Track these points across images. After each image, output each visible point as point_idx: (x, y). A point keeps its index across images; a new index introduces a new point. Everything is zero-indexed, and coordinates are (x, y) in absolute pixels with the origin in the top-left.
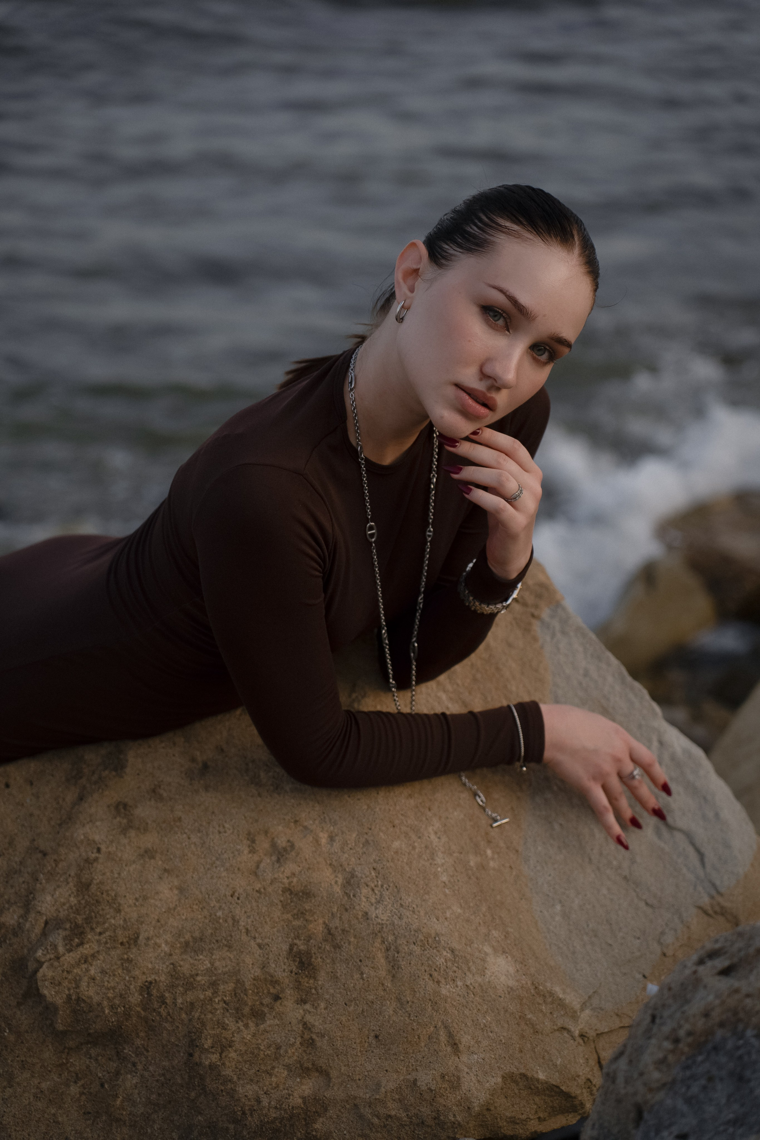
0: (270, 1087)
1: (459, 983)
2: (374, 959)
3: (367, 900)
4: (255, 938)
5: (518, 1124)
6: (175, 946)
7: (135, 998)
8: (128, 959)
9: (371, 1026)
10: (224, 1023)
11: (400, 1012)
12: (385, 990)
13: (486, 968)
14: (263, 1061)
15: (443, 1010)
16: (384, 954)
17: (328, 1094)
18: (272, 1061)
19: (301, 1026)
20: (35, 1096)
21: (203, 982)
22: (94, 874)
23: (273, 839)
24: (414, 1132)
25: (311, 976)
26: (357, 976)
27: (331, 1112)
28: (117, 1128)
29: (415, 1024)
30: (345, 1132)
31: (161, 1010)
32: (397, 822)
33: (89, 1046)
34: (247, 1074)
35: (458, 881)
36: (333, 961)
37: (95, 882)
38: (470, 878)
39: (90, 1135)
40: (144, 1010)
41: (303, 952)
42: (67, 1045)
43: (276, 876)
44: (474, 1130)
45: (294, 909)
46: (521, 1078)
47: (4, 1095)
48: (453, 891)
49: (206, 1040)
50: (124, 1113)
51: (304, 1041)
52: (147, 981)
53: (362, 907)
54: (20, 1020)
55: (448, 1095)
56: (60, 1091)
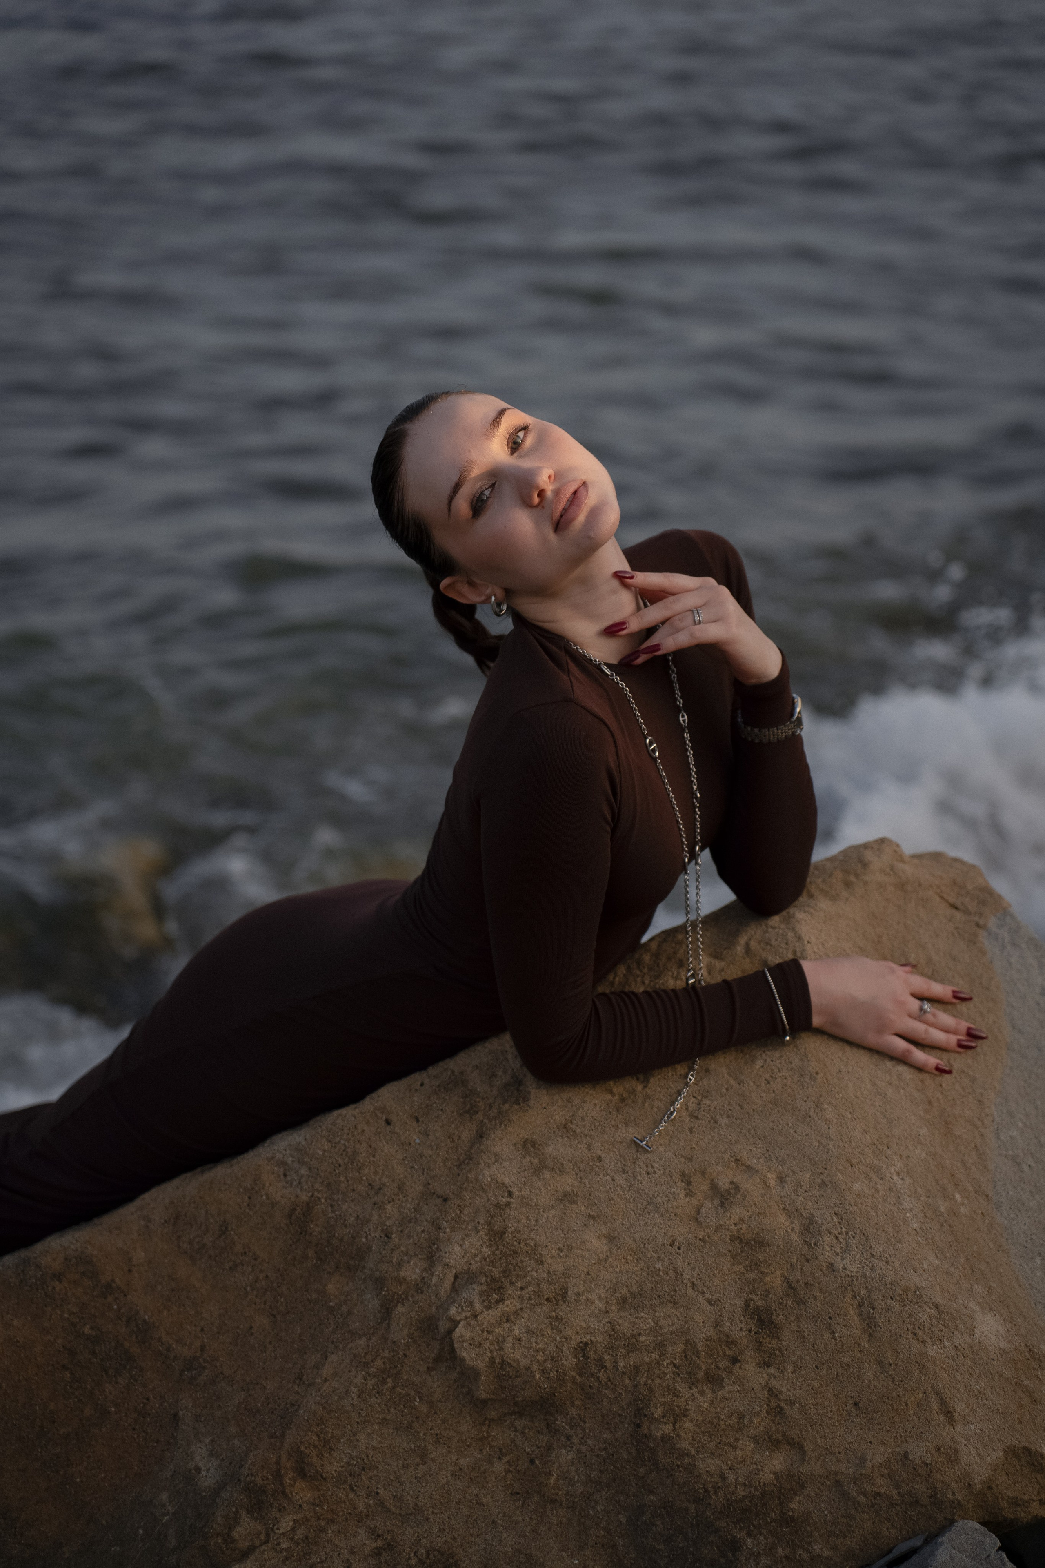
0: (735, 1461)
1: (947, 1344)
2: (846, 1315)
3: (831, 1250)
4: (703, 1293)
5: (1020, 1505)
6: (610, 1302)
7: (569, 1361)
8: (557, 1317)
9: (848, 1392)
10: (675, 1389)
11: (882, 1376)
12: (861, 1351)
13: (975, 1327)
14: (724, 1432)
15: (932, 1373)
16: (857, 1311)
17: (804, 1469)
18: (735, 1433)
19: (766, 1392)
20: (453, 1474)
21: (648, 1343)
22: (507, 1221)
23: (713, 1180)
24: (906, 1512)
25: (773, 1336)
26: (827, 1335)
27: (809, 1489)
28: (552, 1511)
29: (900, 1390)
30: (826, 1513)
31: (600, 1375)
32: (854, 1161)
33: (514, 1417)
34: (707, 1447)
35: (930, 1228)
36: (798, 1318)
37: (509, 1230)
38: (942, 1225)
39: (520, 1518)
40: (580, 1375)
41: (761, 1309)
42: (488, 1416)
43: (722, 1222)
44: (973, 1511)
45: (746, 1260)
46: (1023, 1453)
47: (418, 1473)
48: (926, 1239)
49: (656, 1408)
50: (560, 1493)
51: (771, 1409)
52: (581, 1342)
53: (827, 1257)
54: (431, 1388)
55: (946, 1469)
56: (482, 1469)
